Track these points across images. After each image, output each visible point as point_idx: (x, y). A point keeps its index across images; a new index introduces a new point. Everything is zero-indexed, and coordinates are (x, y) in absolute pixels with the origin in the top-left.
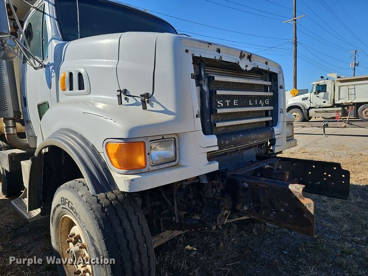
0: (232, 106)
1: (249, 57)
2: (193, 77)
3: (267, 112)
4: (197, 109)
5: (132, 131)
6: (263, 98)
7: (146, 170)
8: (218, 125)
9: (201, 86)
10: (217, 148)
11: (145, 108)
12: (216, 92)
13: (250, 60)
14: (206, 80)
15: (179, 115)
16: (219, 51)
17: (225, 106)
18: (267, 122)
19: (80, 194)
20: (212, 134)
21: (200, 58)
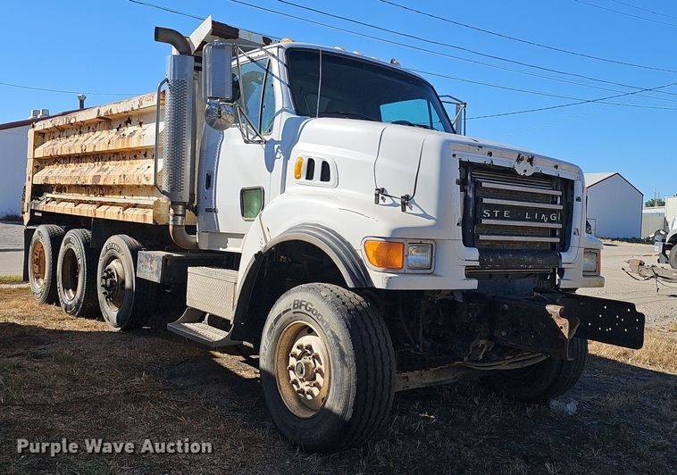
0: (501, 217)
1: (531, 161)
2: (458, 182)
3: (554, 230)
4: (459, 216)
5: (395, 231)
6: (548, 212)
7: (402, 271)
8: (482, 237)
9: (466, 191)
10: (478, 264)
11: (404, 210)
12: (482, 200)
13: (531, 164)
14: (473, 185)
15: (440, 221)
16: (490, 154)
17: (492, 217)
18: (553, 244)
19: (323, 295)
20: (474, 246)
21: (469, 163)
